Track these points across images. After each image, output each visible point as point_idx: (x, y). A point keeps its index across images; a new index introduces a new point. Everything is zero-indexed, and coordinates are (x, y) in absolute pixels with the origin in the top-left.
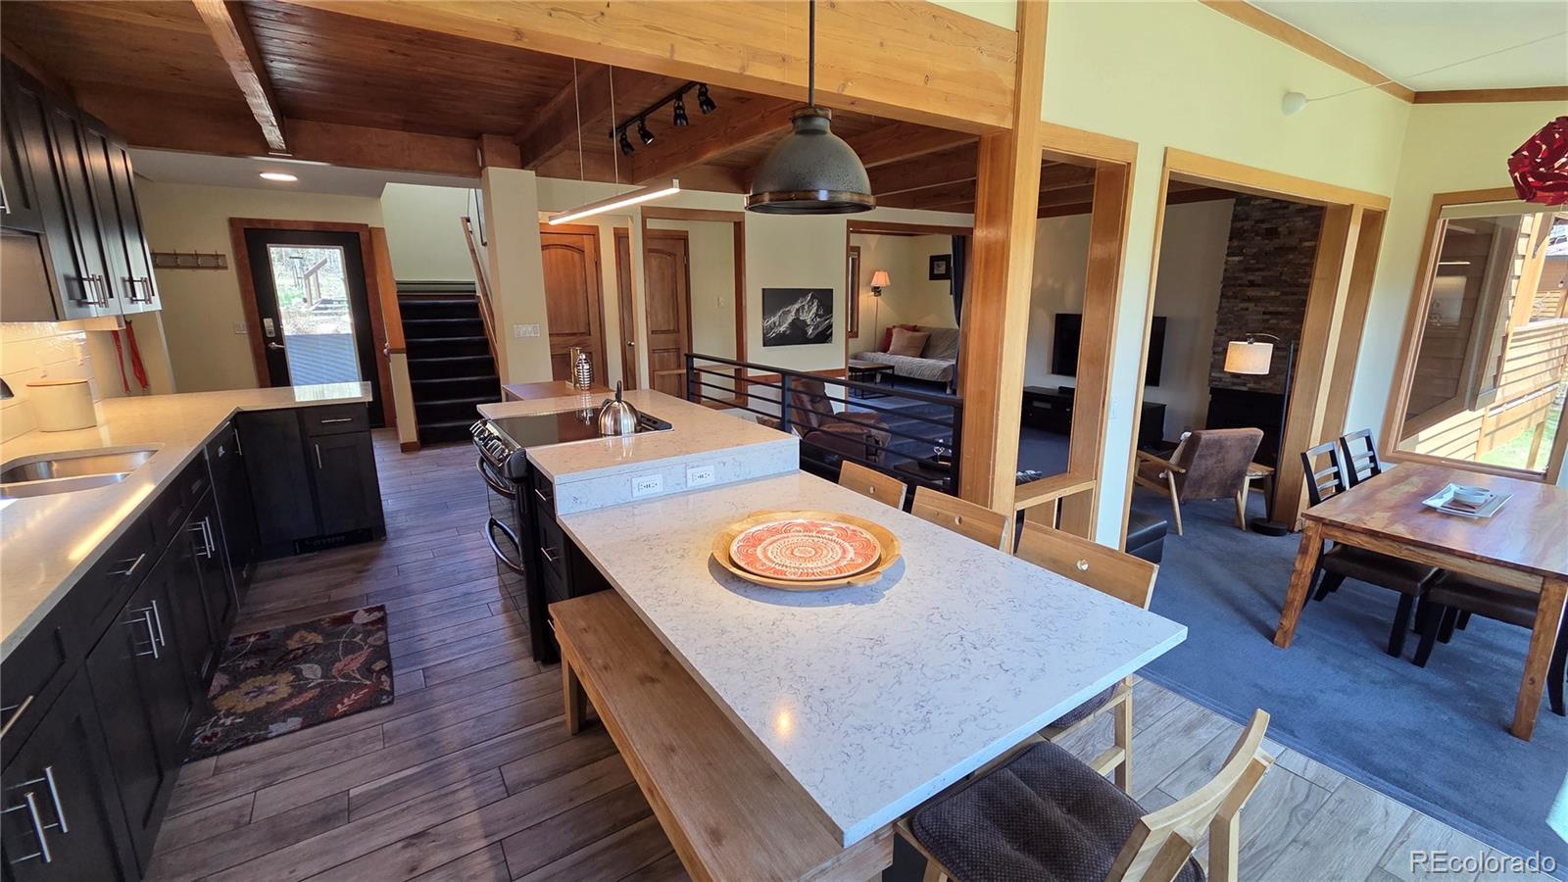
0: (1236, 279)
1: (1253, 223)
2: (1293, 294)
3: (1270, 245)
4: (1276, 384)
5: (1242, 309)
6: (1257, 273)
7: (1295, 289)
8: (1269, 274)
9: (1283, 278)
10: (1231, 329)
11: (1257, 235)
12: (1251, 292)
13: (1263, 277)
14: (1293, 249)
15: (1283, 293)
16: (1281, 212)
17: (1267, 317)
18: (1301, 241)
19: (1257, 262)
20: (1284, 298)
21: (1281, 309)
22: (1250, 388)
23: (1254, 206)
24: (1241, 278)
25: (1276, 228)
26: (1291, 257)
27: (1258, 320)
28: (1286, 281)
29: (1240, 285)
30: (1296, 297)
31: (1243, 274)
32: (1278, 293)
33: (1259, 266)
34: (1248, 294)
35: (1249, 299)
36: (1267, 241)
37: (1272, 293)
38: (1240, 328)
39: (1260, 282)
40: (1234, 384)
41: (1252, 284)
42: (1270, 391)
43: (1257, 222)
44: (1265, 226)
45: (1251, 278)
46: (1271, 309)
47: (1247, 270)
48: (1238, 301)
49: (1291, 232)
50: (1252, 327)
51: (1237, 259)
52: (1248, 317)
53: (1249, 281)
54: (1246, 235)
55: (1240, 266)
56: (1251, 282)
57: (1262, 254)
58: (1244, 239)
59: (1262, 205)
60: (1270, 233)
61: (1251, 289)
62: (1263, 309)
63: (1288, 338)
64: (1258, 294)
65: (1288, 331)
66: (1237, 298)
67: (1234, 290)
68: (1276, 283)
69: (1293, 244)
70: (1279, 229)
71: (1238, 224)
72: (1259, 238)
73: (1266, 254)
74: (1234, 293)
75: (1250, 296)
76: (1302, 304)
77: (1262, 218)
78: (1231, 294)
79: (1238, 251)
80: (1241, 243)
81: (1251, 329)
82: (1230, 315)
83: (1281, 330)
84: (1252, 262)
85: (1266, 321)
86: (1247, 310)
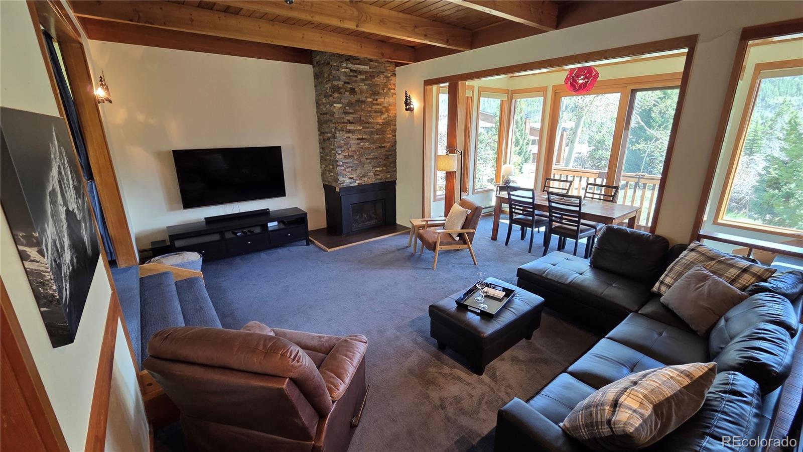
0: (341, 118)
1: (343, 83)
2: (368, 128)
3: (353, 99)
4: (369, 178)
5: (347, 137)
6: (351, 115)
7: (367, 125)
8: (356, 116)
9: (362, 118)
10: (344, 150)
11: (346, 91)
12: (351, 127)
13: (354, 118)
14: (363, 102)
15: (363, 128)
16: (354, 79)
17: (359, 141)
18: (366, 97)
19: (350, 109)
20: (364, 130)
21: (364, 137)
22: (358, 184)
23: (341, 72)
24: (343, 118)
25: (355, 89)
26: (363, 106)
27: (355, 143)
28: (363, 120)
29: (343, 123)
31: (343, 116)
32: (361, 128)
33: (351, 111)
34: (348, 128)
35: (349, 131)
36: (352, 96)
37: (359, 128)
38: (348, 149)
39: (352, 121)
40: (351, 183)
42: (367, 183)
43: (345, 83)
44: (349, 86)
45: (348, 118)
46: (360, 137)
47: (346, 113)
48: (344, 132)
49: (361, 92)
50: (354, 148)
51: (339, 105)
52: (351, 142)
53: (347, 120)
54: (341, 90)
55: (341, 111)
56: (348, 120)
57: (350, 104)
58: (340, 93)
59: (345, 72)
60: (352, 91)
61: (349, 125)
62: (356, 137)
63: (369, 152)
64: (353, 128)
65: (369, 148)
66: (343, 131)
67: (341, 125)
68: (359, 121)
69: (363, 99)
70: (356, 90)
71: (335, 83)
72: (348, 93)
73: (352, 104)
74: (341, 128)
75: (349, 130)
76: (372, 133)
77: (347, 81)
78: (340, 128)
79: (339, 100)
80: (339, 95)
81: (354, 149)
82: (342, 142)
83: (366, 149)
84: (347, 108)
85: (359, 144)
86: (349, 138)
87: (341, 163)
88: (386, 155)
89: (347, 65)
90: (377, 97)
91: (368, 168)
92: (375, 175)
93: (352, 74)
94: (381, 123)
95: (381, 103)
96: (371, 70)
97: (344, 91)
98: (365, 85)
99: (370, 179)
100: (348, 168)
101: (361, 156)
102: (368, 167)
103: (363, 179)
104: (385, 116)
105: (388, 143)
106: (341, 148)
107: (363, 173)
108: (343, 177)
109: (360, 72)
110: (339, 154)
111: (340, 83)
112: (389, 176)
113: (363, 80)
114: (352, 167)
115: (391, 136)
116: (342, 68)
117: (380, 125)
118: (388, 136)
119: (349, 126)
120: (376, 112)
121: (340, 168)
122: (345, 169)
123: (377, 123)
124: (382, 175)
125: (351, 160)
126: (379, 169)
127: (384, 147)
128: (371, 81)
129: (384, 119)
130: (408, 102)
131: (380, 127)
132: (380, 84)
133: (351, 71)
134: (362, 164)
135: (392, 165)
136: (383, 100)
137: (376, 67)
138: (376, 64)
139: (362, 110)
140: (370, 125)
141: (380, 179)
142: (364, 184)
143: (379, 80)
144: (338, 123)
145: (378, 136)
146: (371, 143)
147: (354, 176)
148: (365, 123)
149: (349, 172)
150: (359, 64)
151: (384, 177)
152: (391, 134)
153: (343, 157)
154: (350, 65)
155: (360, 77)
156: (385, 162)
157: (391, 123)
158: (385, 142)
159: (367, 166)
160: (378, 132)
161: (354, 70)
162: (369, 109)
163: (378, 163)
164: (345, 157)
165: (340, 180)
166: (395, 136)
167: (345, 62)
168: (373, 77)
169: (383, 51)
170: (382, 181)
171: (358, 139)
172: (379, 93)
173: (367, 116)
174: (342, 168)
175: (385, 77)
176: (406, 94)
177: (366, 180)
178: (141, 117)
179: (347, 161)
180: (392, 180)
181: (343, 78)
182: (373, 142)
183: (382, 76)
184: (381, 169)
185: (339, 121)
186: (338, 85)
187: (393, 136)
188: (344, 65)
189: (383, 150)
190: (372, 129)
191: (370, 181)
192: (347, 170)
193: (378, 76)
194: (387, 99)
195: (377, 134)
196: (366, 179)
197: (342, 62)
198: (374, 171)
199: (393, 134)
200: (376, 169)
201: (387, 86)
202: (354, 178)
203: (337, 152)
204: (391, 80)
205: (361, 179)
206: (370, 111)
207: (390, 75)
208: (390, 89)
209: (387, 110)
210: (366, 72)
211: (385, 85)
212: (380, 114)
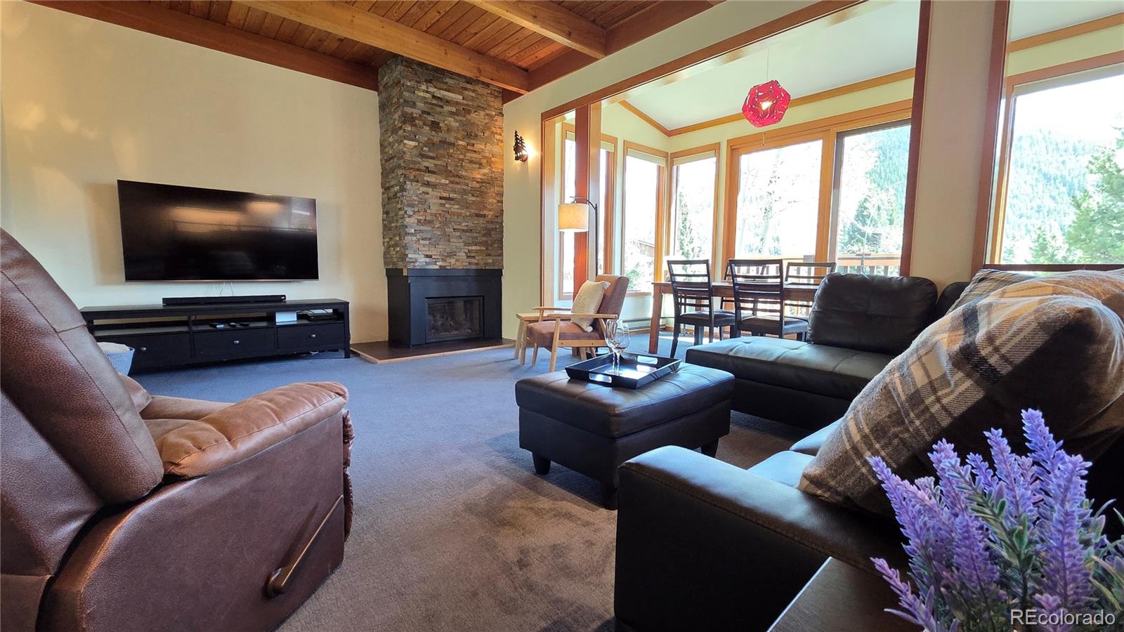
0: (414, 162)
1: (420, 112)
2: (457, 183)
3: (436, 137)
4: (457, 260)
5: (423, 192)
6: (431, 161)
7: (457, 180)
8: (439, 163)
9: (449, 168)
10: (418, 211)
11: (425, 124)
12: (431, 178)
13: (435, 165)
14: (452, 144)
15: (452, 182)
16: (439, 109)
17: (444, 202)
18: (457, 139)
19: (429, 151)
20: (451, 185)
21: (451, 196)
22: (440, 266)
23: (418, 96)
24: (419, 163)
25: (439, 123)
26: (451, 151)
27: (437, 203)
28: (451, 171)
29: (418, 170)
30: (459, 186)
31: (419, 160)
32: (447, 182)
33: (431, 154)
34: (425, 178)
35: (428, 184)
36: (434, 133)
37: (443, 181)
38: (425, 211)
39: (433, 170)
40: (427, 263)
41: (428, 170)
42: (455, 267)
43: (424, 112)
44: (430, 118)
45: (426, 164)
46: (445, 195)
47: (423, 156)
48: (420, 184)
49: (449, 130)
50: (434, 209)
51: (413, 143)
52: (430, 200)
53: (425, 167)
54: (417, 122)
55: (415, 152)
56: (428, 168)
57: (430, 144)
58: (415, 126)
59: (425, 98)
60: (435, 126)
61: (427, 174)
62: (439, 195)
63: (460, 220)
64: (433, 180)
65: (459, 215)
66: (417, 181)
67: (414, 173)
68: (445, 172)
69: (452, 140)
70: (441, 125)
71: (408, 110)
72: (428, 128)
73: (433, 144)
74: (415, 176)
75: (428, 182)
76: (465, 192)
77: (427, 110)
78: (412, 177)
79: (412, 136)
80: (414, 129)
81: (434, 211)
82: (415, 198)
83: (453, 214)
84: (425, 148)
85: (443, 205)
86: (428, 194)
87: (413, 231)
88: (485, 228)
89: (427, 88)
90: (473, 142)
91: (458, 245)
92: (468, 257)
93: (434, 102)
94: (480, 180)
95: (481, 150)
96: (465, 102)
97: (421, 123)
98: (456, 121)
99: (459, 262)
100: (423, 239)
101: (445, 223)
102: (456, 243)
103: (448, 260)
104: (486, 171)
105: (490, 211)
106: (413, 207)
107: (448, 250)
108: (415, 252)
109: (448, 102)
110: (410, 216)
111: (416, 112)
112: (490, 261)
113: (452, 114)
114: (430, 239)
115: (495, 201)
116: (419, 90)
117: (478, 182)
118: (490, 201)
119: (428, 176)
120: (471, 162)
121: (409, 237)
122: (419, 240)
123: (474, 179)
124: (480, 257)
125: (430, 229)
126: (474, 248)
127: (484, 216)
128: (465, 116)
129: (484, 175)
130: (518, 146)
131: (478, 185)
132: (479, 123)
133: (434, 97)
134: (448, 238)
135: (496, 245)
136: (483, 147)
137: (473, 99)
138: (474, 95)
139: (450, 156)
140: (462, 180)
141: (477, 264)
142: (449, 268)
143: (478, 118)
144: (410, 169)
145: (474, 199)
146: (462, 207)
147: (433, 252)
148: (454, 176)
149: (424, 245)
150: (446, 90)
151: (482, 261)
152: (494, 198)
153: (416, 221)
154: (432, 89)
155: (447, 108)
156: (484, 239)
157: (494, 181)
158: (485, 208)
159: (454, 240)
160: (473, 192)
161: (439, 98)
162: (461, 157)
163: (473, 238)
164: (419, 221)
165: (410, 256)
166: (502, 202)
167: (425, 83)
168: (469, 112)
169: (481, 67)
170: (479, 267)
171: (441, 198)
172: (476, 136)
173: (457, 166)
174: (414, 238)
175: (487, 115)
176: (516, 135)
177: (452, 263)
178: (70, 125)
179: (422, 228)
180: (496, 268)
181: (420, 105)
182: (467, 206)
183: (482, 113)
184: (478, 248)
185: (411, 166)
186: (412, 113)
187: (498, 202)
188: (424, 87)
189: (481, 220)
190: (464, 187)
191: (459, 266)
192: (421, 242)
193: (475, 112)
194: (489, 147)
195: (473, 195)
196: (453, 261)
197: (419, 82)
198: (467, 251)
199: (498, 199)
200: (470, 248)
201: (489, 128)
202: (433, 257)
203: (406, 212)
204: (496, 120)
205: (445, 261)
206: (462, 160)
207: (494, 113)
208: (493, 133)
209: (490, 163)
210: (457, 103)
211: (486, 127)
212: (478, 166)
